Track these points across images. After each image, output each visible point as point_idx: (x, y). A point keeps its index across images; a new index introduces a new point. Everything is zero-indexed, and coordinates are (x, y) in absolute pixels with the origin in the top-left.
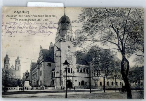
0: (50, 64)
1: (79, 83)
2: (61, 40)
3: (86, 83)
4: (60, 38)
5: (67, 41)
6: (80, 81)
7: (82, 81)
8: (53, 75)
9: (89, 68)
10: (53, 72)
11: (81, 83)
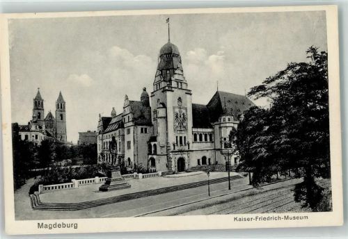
0: (146, 129)
1: (199, 160)
2: (167, 88)
3: (209, 159)
4: (163, 84)
5: (176, 90)
6: (200, 157)
7: (202, 156)
8: (153, 149)
9: (213, 132)
10: (152, 143)
11: (201, 161)
